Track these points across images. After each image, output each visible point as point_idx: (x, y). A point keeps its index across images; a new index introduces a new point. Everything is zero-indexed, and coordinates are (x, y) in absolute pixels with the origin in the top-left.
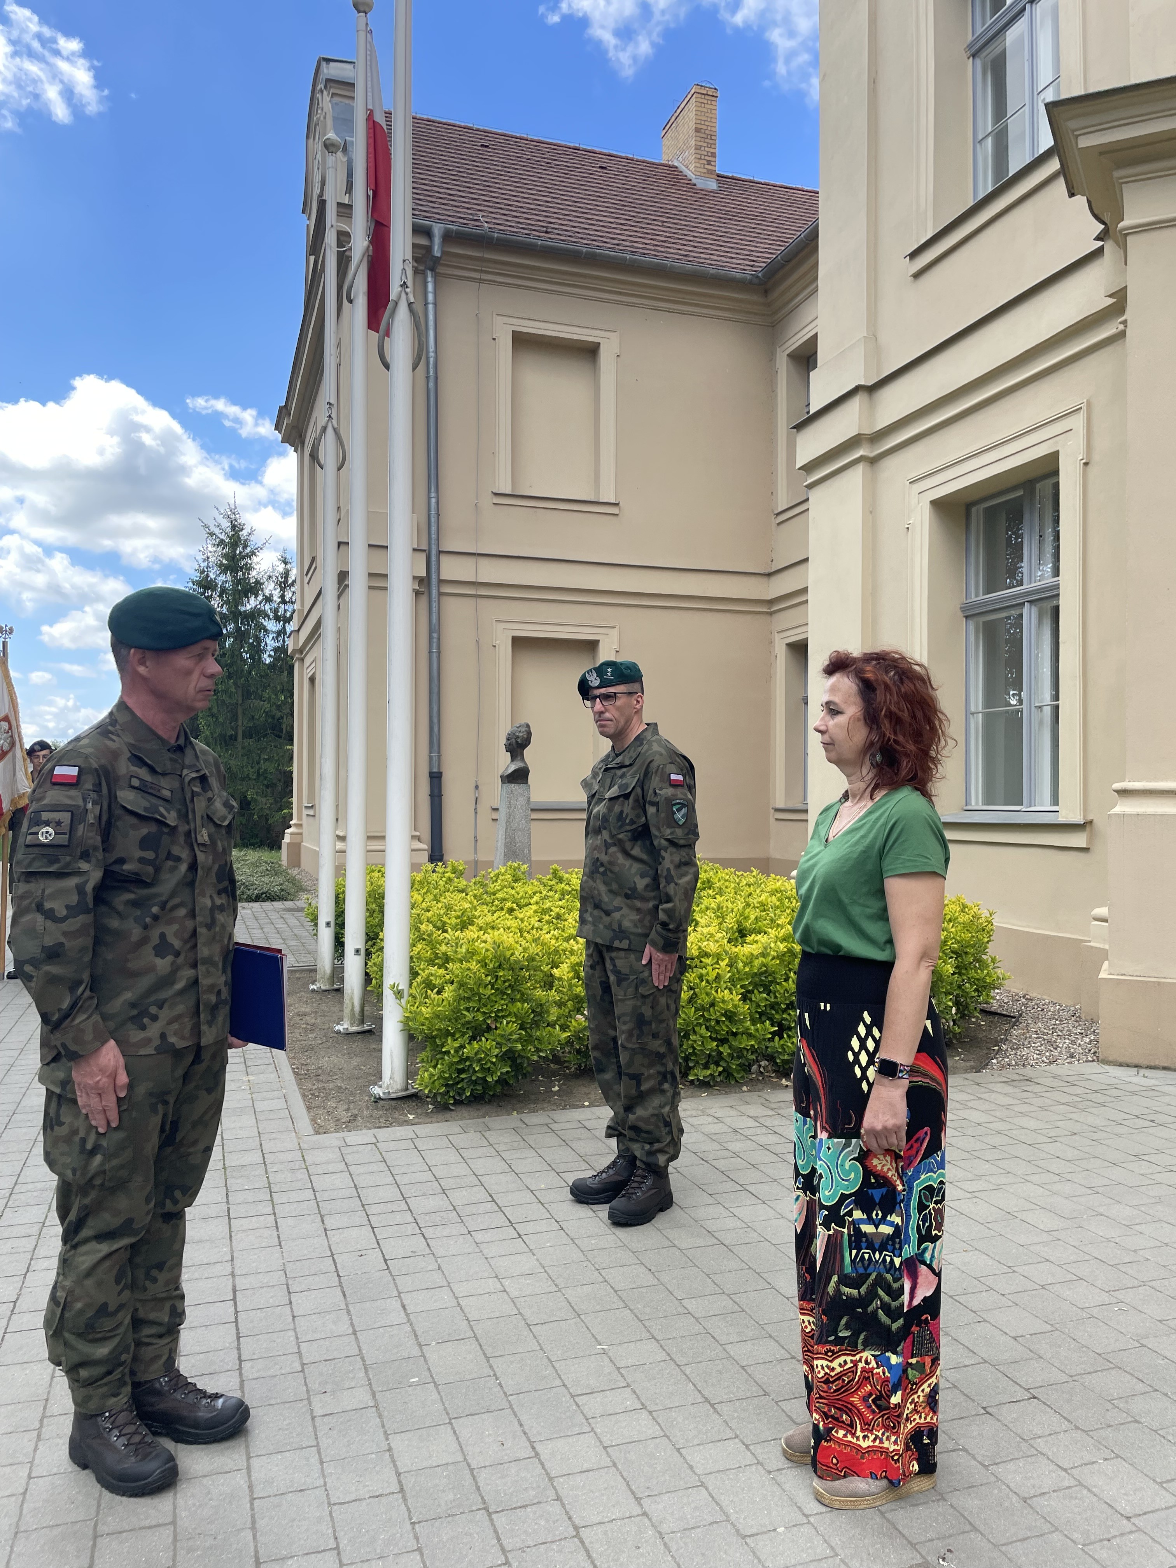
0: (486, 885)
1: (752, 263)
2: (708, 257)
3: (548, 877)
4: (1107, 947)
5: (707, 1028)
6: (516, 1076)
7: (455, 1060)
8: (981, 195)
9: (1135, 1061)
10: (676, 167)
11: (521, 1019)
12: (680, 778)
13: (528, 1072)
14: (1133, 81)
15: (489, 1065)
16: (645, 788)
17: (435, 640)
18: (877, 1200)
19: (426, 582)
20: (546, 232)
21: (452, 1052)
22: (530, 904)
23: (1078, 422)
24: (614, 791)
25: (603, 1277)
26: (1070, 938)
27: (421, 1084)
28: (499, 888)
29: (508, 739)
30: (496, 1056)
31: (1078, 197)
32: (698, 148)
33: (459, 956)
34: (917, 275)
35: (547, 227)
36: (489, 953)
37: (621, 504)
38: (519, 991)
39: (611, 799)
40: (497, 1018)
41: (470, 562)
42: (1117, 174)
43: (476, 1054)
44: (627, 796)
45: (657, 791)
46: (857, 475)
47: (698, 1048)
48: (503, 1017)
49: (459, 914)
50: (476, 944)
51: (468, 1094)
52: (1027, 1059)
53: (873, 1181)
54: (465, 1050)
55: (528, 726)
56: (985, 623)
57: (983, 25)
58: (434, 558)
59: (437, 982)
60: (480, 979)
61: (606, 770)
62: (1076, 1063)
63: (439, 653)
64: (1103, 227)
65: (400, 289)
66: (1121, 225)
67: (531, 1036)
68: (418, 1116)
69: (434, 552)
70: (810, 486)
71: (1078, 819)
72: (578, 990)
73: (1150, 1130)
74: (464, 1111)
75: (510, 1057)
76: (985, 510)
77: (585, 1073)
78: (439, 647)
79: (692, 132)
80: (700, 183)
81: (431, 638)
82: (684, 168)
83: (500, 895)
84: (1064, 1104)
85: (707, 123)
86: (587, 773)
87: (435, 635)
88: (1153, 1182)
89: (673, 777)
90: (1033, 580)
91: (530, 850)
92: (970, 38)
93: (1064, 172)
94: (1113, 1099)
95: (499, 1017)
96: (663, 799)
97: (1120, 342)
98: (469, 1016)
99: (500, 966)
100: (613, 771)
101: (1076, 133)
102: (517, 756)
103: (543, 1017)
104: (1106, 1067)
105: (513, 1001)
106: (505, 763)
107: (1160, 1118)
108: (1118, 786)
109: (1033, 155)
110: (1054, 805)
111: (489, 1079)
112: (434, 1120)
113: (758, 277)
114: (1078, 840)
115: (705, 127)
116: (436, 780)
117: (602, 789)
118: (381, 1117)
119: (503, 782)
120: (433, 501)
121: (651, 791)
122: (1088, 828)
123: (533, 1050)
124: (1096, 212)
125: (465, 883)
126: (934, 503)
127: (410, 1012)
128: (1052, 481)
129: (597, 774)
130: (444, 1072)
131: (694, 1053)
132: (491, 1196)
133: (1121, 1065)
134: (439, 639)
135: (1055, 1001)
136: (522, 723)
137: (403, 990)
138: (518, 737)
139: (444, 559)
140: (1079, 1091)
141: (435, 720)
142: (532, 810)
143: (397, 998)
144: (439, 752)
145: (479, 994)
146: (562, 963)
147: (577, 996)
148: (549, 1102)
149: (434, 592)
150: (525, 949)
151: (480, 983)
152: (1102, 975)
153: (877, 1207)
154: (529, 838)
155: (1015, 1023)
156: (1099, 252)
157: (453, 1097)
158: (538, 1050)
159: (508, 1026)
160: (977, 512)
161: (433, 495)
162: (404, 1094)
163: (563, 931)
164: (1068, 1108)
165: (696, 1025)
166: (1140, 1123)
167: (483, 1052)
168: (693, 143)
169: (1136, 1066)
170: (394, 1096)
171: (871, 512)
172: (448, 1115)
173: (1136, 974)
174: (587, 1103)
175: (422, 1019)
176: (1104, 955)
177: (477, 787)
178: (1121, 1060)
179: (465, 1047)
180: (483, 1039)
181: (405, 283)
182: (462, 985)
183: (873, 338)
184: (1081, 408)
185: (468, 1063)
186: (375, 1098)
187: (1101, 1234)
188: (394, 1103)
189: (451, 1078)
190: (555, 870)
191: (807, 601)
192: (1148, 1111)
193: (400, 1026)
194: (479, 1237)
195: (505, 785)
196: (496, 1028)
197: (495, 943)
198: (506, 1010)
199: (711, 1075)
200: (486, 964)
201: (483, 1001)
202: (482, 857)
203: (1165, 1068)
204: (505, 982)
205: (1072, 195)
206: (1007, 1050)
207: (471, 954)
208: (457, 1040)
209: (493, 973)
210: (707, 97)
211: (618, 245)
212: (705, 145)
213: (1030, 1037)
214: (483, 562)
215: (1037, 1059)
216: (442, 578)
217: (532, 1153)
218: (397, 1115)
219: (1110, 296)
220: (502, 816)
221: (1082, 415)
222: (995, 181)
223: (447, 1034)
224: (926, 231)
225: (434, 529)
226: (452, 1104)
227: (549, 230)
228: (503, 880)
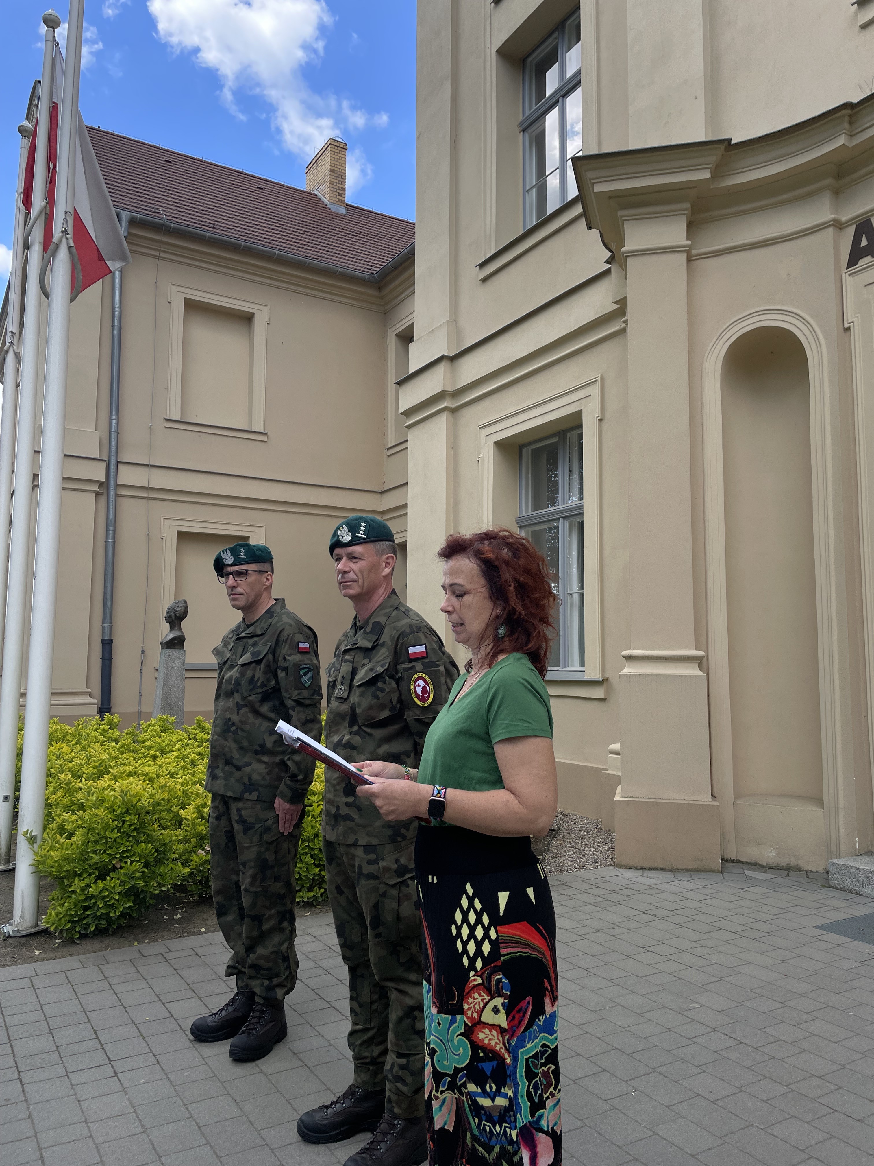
0: (137, 735)
1: (370, 267)
2: (337, 259)
3: (193, 727)
4: (619, 774)
5: (312, 857)
6: (139, 909)
7: (82, 898)
8: (528, 227)
9: (641, 864)
10: (316, 195)
11: (145, 857)
12: (307, 645)
13: (151, 904)
14: (631, 148)
15: (113, 901)
16: (277, 655)
17: (111, 532)
18: (489, 1074)
19: (105, 485)
20: (213, 228)
21: (78, 891)
22: (173, 751)
23: (595, 391)
24: (246, 658)
25: (190, 1113)
26: (593, 767)
27: (47, 922)
28: (148, 737)
29: (168, 613)
30: (120, 893)
31: (594, 230)
32: (332, 183)
33: (90, 804)
34: (484, 280)
35: (214, 224)
36: (117, 801)
37: (269, 434)
38: (144, 833)
39: (243, 665)
40: (122, 859)
41: (143, 471)
42: (620, 213)
43: (101, 892)
44: (259, 662)
45: (287, 657)
46: (442, 421)
47: (304, 874)
48: (128, 857)
49: (97, 764)
50: (106, 792)
51: (92, 929)
52: (563, 866)
53: (482, 1054)
54: (91, 889)
55: (185, 602)
56: (532, 532)
57: (530, 110)
58: (113, 467)
59: (69, 827)
60: (107, 824)
61: (239, 639)
62: (599, 867)
63: (114, 542)
64: (611, 254)
65: (61, 234)
66: (623, 249)
67: (154, 872)
68: (44, 950)
69: (113, 462)
70: (409, 427)
71: (598, 677)
72: (200, 828)
73: (653, 924)
74: (88, 945)
75: (133, 893)
76: (532, 450)
77: (205, 901)
78: (114, 538)
79: (327, 172)
80: (333, 208)
81: (107, 530)
82: (322, 197)
83: (148, 744)
84: (590, 904)
85: (338, 167)
86: (218, 642)
87: (111, 528)
88: (657, 971)
89: (301, 645)
90: (566, 502)
91: (183, 704)
92: (521, 118)
93: (585, 214)
94: (626, 898)
95: (124, 857)
96: (292, 664)
97: (622, 335)
98: (96, 858)
99: (127, 812)
100: (245, 640)
101: (593, 181)
102: (175, 626)
103: (166, 855)
104: (620, 870)
105: (138, 842)
106: (166, 633)
107: (660, 913)
108: (625, 653)
109: (564, 202)
110: (581, 666)
111: (112, 915)
112: (59, 954)
113: (374, 277)
114: (598, 693)
115: (338, 170)
116: (107, 646)
117: (234, 657)
118: (8, 954)
119: (162, 648)
120: (114, 422)
121: (281, 658)
122: (605, 684)
123: (155, 885)
124: (605, 241)
125: (118, 733)
126: (496, 443)
127: (41, 856)
128: (577, 432)
129: (229, 643)
130: (70, 910)
131: (300, 879)
132: (95, 1033)
133: (630, 868)
134: (114, 531)
135: (583, 816)
136: (181, 600)
137: (36, 836)
138: (176, 611)
139: (121, 467)
140: (601, 892)
141: (109, 597)
142: (186, 670)
143: (29, 843)
144: (111, 623)
145: (106, 838)
146: (189, 805)
147: (200, 834)
148: (169, 930)
149: (112, 493)
150: (152, 795)
151: (107, 827)
152: (617, 798)
153: (490, 1080)
154: (183, 693)
155: (555, 835)
156: (608, 272)
157: (79, 932)
158: (160, 885)
159: (134, 866)
160: (527, 452)
161: (114, 417)
162: (33, 930)
163: (193, 776)
164: (594, 907)
165: (303, 854)
166: (646, 918)
167: (107, 890)
168: (328, 179)
169: (642, 869)
170: (22, 933)
171: (452, 448)
172: (72, 949)
173: (640, 796)
174: (203, 930)
175: (51, 862)
176: (617, 780)
177: (143, 652)
178: (631, 863)
179: (91, 887)
180: (108, 878)
181: (65, 229)
182: (90, 829)
183: (454, 321)
184: (597, 380)
185: (93, 901)
186: (4, 936)
187: (620, 1024)
188: (22, 940)
189: (76, 914)
190: (199, 721)
191: (406, 514)
192: (651, 907)
193: (32, 869)
194: (76, 1078)
195: (164, 650)
196: (121, 868)
197: (122, 791)
198: (130, 851)
199: (314, 896)
200: (114, 810)
201: (109, 844)
202: (145, 709)
203: (662, 869)
204: (131, 826)
205: (590, 228)
206: (549, 859)
207: (102, 801)
208: (83, 880)
209: (121, 818)
210: (339, 148)
211: (269, 243)
212: (338, 182)
213: (566, 847)
214: (154, 471)
215: (571, 865)
216: (119, 482)
217: (144, 984)
218: (24, 951)
219: (615, 303)
220: (161, 675)
221: (597, 386)
222: (538, 218)
223: (75, 874)
224: (491, 249)
225: (113, 444)
226: (78, 939)
227: (215, 226)
228: (152, 731)
